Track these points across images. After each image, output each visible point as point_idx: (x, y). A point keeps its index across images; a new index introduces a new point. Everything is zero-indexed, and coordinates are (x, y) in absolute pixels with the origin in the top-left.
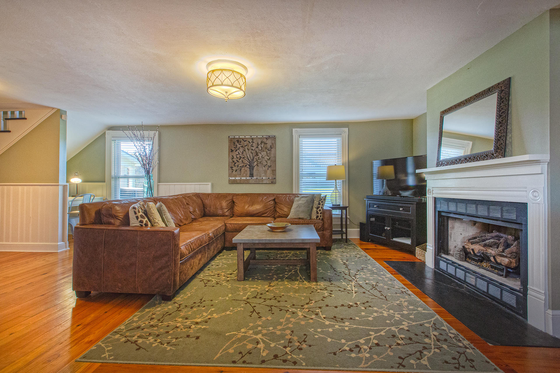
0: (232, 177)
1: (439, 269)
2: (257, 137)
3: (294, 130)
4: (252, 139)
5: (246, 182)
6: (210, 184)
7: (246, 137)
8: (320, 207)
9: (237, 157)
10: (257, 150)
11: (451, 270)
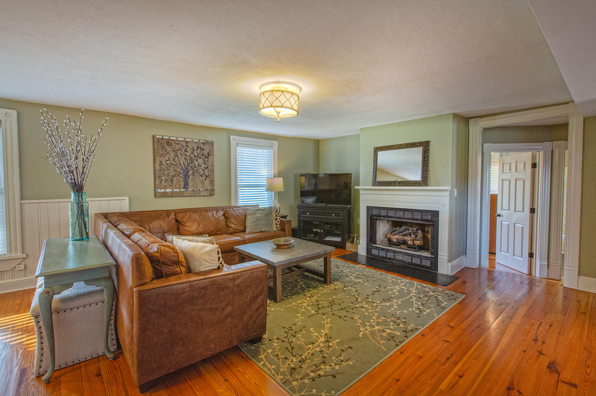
0: (160, 189)
1: (372, 255)
2: (192, 140)
3: (232, 137)
4: (187, 142)
5: (180, 195)
6: (127, 198)
7: (179, 139)
8: (278, 219)
9: (166, 163)
10: (193, 156)
11: (382, 254)
